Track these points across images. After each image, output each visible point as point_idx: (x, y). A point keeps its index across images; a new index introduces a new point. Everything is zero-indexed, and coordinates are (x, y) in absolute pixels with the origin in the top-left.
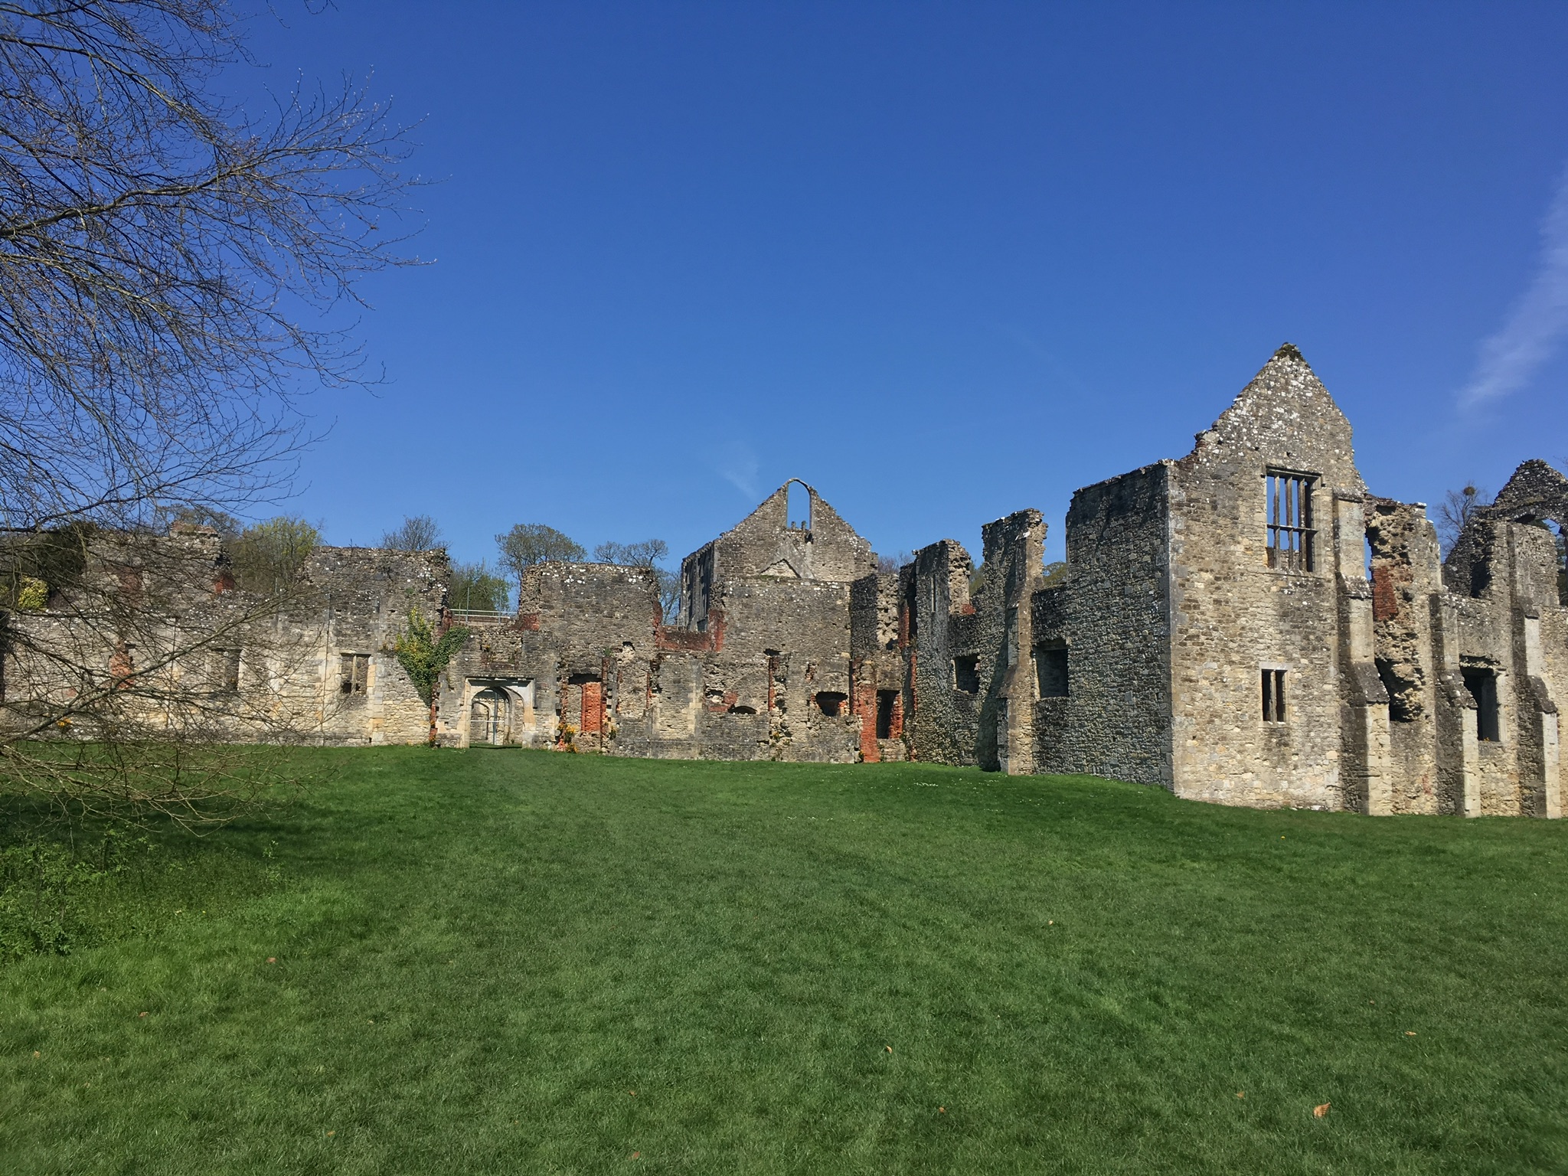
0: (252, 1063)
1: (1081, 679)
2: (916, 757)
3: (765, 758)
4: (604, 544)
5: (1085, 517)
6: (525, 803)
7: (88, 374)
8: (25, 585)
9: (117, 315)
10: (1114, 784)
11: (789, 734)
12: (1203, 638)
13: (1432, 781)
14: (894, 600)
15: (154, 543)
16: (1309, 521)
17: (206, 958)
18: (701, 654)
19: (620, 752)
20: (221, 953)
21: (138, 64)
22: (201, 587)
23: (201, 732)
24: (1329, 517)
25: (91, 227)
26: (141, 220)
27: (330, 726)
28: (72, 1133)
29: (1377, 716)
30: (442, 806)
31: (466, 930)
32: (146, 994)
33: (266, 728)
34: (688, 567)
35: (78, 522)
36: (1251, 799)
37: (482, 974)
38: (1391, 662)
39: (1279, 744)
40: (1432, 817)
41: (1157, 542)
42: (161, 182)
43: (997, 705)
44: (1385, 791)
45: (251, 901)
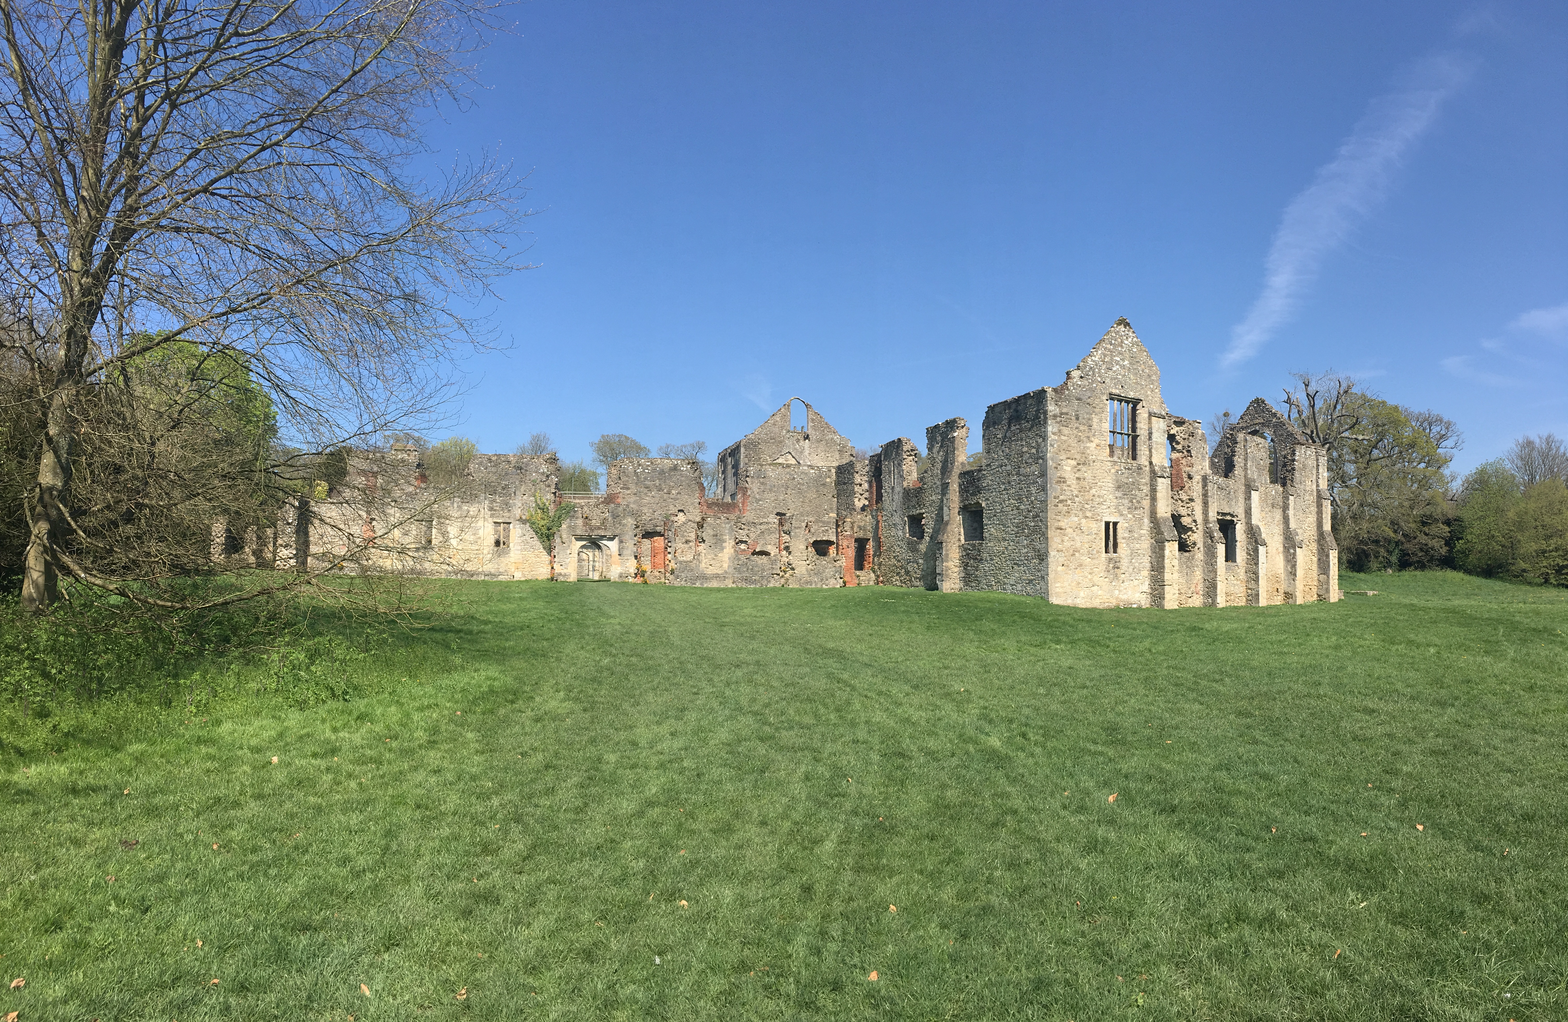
0: (450, 777)
1: (991, 529)
2: (882, 582)
3: (777, 585)
4: (664, 445)
5: (994, 423)
6: (614, 617)
7: (346, 359)
8: (318, 485)
9: (359, 322)
10: (1012, 596)
11: (793, 569)
12: (1069, 502)
13: (1200, 587)
14: (865, 478)
15: (383, 457)
16: (1134, 429)
17: (421, 709)
18: (732, 517)
19: (677, 583)
20: (429, 707)
21: (366, 166)
22: (409, 483)
23: (413, 571)
24: (1146, 427)
25: (344, 272)
26: (370, 263)
27: (489, 568)
28: (356, 808)
29: (1173, 548)
30: (560, 619)
31: (577, 700)
32: (388, 727)
33: (450, 569)
34: (722, 460)
35: (344, 447)
36: (1096, 603)
37: (587, 729)
38: (1180, 516)
39: (1114, 568)
40: (1200, 608)
41: (1040, 440)
42: (381, 237)
43: (937, 546)
44: (1174, 594)
45: (445, 675)
